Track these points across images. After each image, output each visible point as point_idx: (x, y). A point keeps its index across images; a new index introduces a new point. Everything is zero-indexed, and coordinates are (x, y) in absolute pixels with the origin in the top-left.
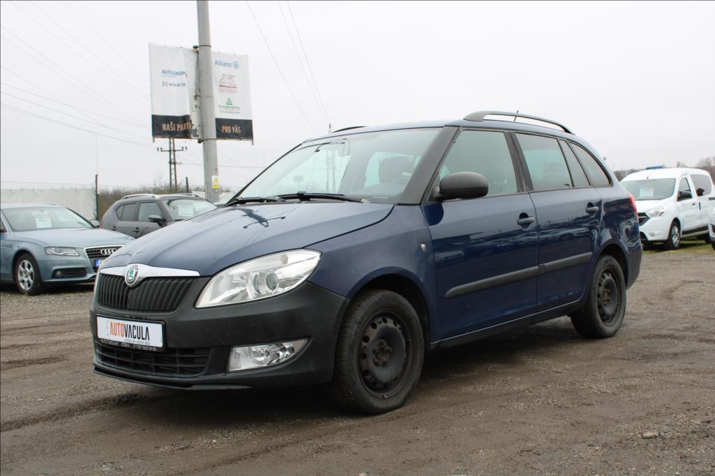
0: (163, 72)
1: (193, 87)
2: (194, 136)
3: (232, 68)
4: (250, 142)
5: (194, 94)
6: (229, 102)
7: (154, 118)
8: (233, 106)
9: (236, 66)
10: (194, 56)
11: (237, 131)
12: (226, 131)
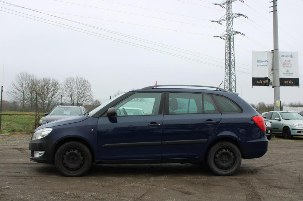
0: (258, 61)
1: (271, 66)
2: (271, 85)
3: (290, 57)
4: (298, 87)
5: (271, 69)
6: (288, 71)
7: (253, 79)
8: (290, 72)
9: (292, 56)
10: (272, 54)
11: (291, 83)
12: (286, 83)
